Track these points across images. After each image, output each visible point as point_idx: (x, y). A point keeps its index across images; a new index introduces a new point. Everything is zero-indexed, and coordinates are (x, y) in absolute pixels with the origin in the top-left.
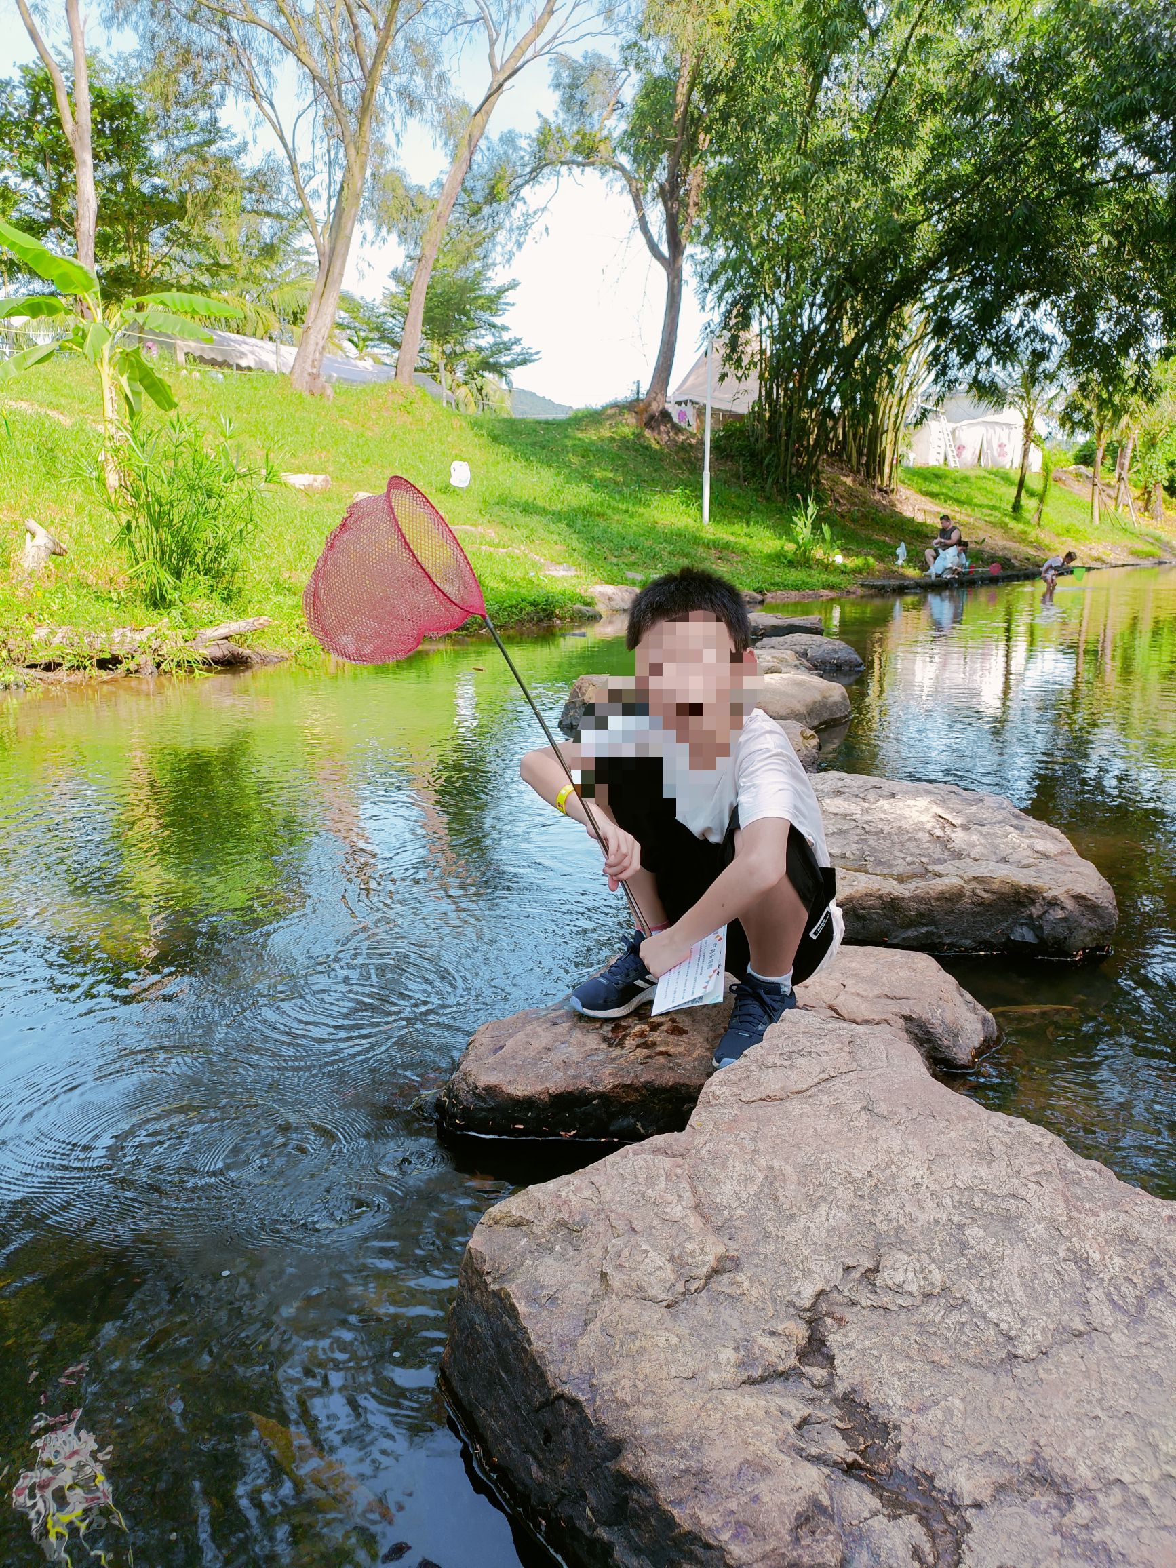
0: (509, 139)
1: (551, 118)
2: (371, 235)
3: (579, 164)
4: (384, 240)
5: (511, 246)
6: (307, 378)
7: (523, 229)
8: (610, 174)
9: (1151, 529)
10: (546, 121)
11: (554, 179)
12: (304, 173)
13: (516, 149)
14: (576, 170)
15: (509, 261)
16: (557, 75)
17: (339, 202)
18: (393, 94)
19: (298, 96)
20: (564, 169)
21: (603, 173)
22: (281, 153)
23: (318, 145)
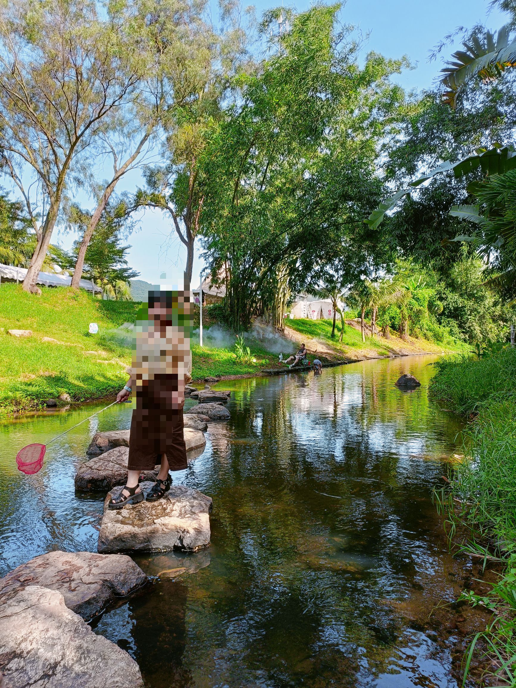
0: (125, 194)
1: (142, 188)
2: (62, 230)
3: (153, 206)
4: (68, 233)
5: (127, 233)
6: (30, 286)
7: (131, 228)
8: (165, 210)
9: (386, 343)
10: (140, 189)
11: (143, 210)
12: (32, 207)
13: (128, 198)
14: (152, 207)
15: (126, 239)
16: (145, 172)
17: (47, 218)
18: (72, 179)
19: (32, 177)
20: (147, 207)
21: (162, 209)
22: (23, 199)
23: (39, 195)
